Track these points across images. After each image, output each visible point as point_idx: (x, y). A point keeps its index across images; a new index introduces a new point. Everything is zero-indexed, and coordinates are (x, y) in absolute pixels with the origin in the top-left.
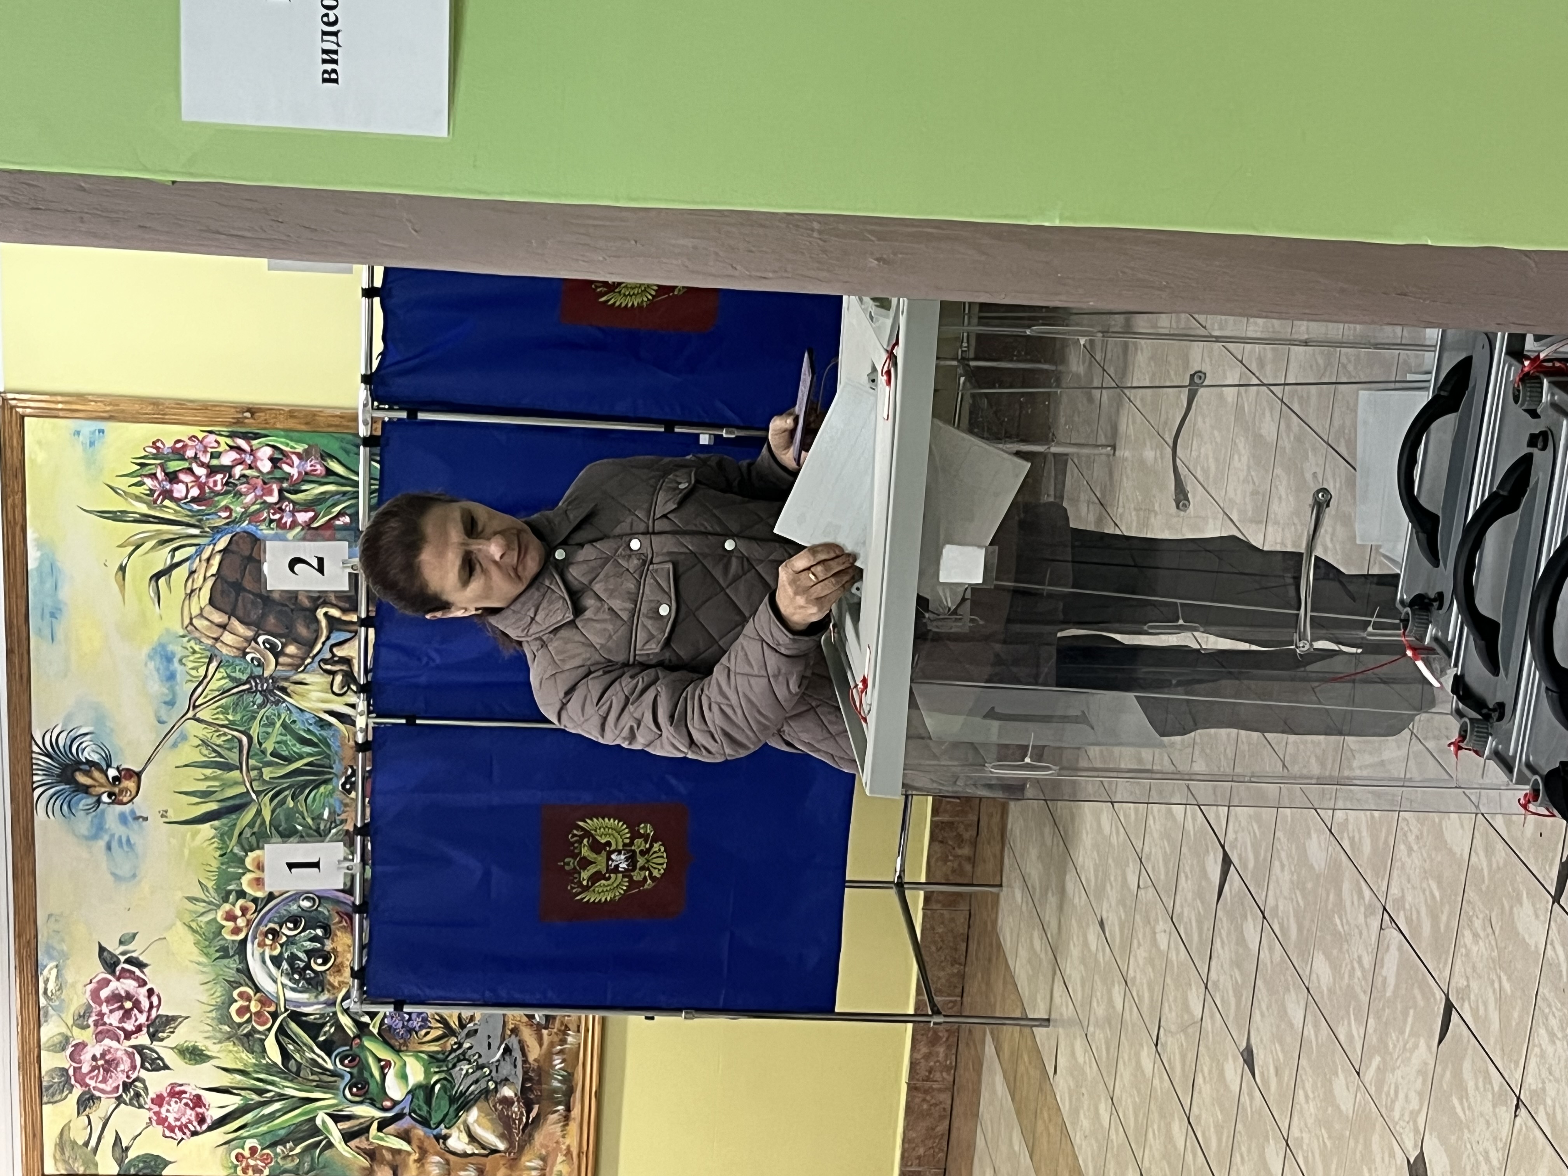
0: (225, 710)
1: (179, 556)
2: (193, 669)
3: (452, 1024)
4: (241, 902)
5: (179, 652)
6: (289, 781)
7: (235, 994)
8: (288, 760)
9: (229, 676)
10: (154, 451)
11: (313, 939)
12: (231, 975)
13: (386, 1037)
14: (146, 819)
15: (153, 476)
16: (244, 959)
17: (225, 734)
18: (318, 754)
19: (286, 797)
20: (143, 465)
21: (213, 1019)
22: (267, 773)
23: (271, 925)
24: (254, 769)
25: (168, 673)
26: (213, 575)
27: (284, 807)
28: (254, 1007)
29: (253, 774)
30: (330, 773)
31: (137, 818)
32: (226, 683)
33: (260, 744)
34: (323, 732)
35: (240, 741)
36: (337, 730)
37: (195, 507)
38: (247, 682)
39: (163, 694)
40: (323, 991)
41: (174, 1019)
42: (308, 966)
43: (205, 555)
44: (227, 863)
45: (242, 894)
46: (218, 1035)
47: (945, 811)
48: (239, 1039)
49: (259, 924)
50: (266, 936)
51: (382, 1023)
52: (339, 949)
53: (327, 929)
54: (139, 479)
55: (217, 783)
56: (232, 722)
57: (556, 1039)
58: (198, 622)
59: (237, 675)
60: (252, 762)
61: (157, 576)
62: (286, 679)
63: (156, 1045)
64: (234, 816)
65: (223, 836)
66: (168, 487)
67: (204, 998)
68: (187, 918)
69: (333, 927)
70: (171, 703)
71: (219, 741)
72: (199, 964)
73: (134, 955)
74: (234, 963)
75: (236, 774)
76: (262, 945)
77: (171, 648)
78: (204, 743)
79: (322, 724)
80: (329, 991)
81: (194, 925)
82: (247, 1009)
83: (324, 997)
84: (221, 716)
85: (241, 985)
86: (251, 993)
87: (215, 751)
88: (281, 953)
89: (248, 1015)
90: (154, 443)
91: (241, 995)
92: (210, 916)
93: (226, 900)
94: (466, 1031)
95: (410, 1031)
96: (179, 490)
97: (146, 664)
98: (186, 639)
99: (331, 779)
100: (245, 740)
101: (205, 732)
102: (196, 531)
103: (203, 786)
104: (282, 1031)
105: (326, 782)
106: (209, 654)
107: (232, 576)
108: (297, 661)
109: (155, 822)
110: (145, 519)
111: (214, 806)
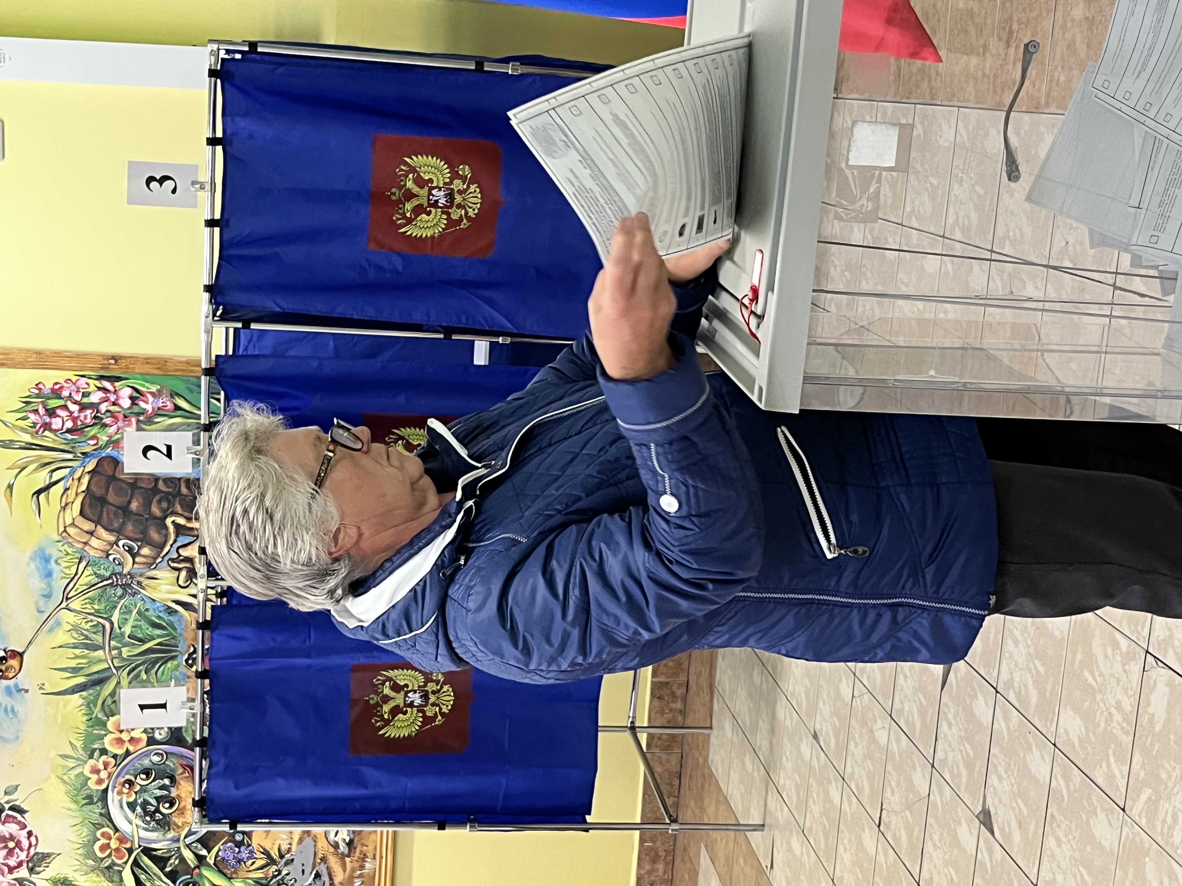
0: (92, 601)
1: (57, 476)
2: (67, 567)
3: (273, 855)
4: (104, 758)
5: (55, 554)
6: (143, 658)
7: (98, 834)
8: (142, 641)
9: (95, 573)
10: (37, 392)
11: (162, 788)
12: (95, 817)
13: (220, 867)
14: (27, 691)
15: (36, 411)
16: (106, 806)
17: (92, 621)
18: (167, 635)
19: (141, 671)
20: (27, 403)
21: (80, 855)
22: (126, 652)
23: (128, 777)
24: (116, 648)
25: (47, 572)
26: (83, 492)
27: (139, 679)
28: (114, 844)
29: (115, 652)
30: (176, 651)
31: (19, 691)
32: (94, 579)
33: (120, 628)
34: (170, 618)
35: (104, 626)
36: (182, 616)
37: (69, 436)
38: (110, 578)
39: (41, 590)
40: (169, 829)
41: (48, 855)
42: (157, 810)
43: (77, 475)
44: (92, 726)
45: (104, 752)
46: (85, 868)
47: (662, 673)
48: (102, 871)
49: (118, 776)
50: (124, 786)
51: (217, 856)
52: (183, 795)
53: (172, 779)
54: (24, 414)
55: (84, 661)
56: (98, 611)
57: (357, 865)
58: (71, 531)
59: (102, 572)
60: (113, 643)
61: (38, 492)
62: (141, 575)
63: (34, 878)
64: (98, 688)
65: (90, 704)
66: (48, 420)
67: (74, 838)
68: (60, 772)
69: (177, 777)
70: (48, 596)
71: (87, 627)
72: (69, 809)
73: (17, 803)
74: (97, 809)
75: (100, 653)
76: (120, 793)
77: (48, 551)
78: (76, 628)
79: (171, 611)
80: (174, 830)
81: (65, 778)
82: (108, 846)
83: (171, 835)
84: (88, 606)
85: (103, 827)
86: (111, 832)
87: (82, 634)
88: (136, 800)
89: (108, 852)
90: (37, 385)
91: (103, 835)
92: (79, 770)
93: (91, 757)
94: (284, 860)
95: (239, 861)
96: (56, 423)
97: (29, 564)
98: (61, 543)
99: (176, 656)
100: (108, 625)
101: (75, 619)
102: (70, 456)
103: (73, 663)
104: (136, 863)
105: (173, 658)
106: (79, 556)
107: (98, 492)
108: (150, 561)
109: (34, 693)
110: (29, 447)
111: (81, 680)
